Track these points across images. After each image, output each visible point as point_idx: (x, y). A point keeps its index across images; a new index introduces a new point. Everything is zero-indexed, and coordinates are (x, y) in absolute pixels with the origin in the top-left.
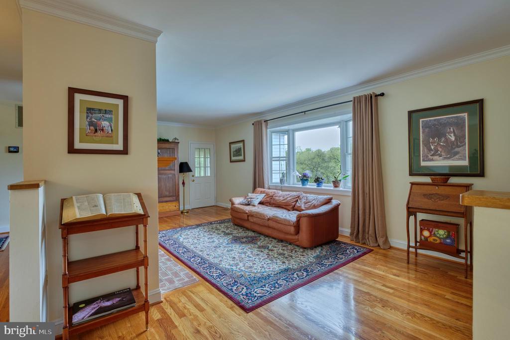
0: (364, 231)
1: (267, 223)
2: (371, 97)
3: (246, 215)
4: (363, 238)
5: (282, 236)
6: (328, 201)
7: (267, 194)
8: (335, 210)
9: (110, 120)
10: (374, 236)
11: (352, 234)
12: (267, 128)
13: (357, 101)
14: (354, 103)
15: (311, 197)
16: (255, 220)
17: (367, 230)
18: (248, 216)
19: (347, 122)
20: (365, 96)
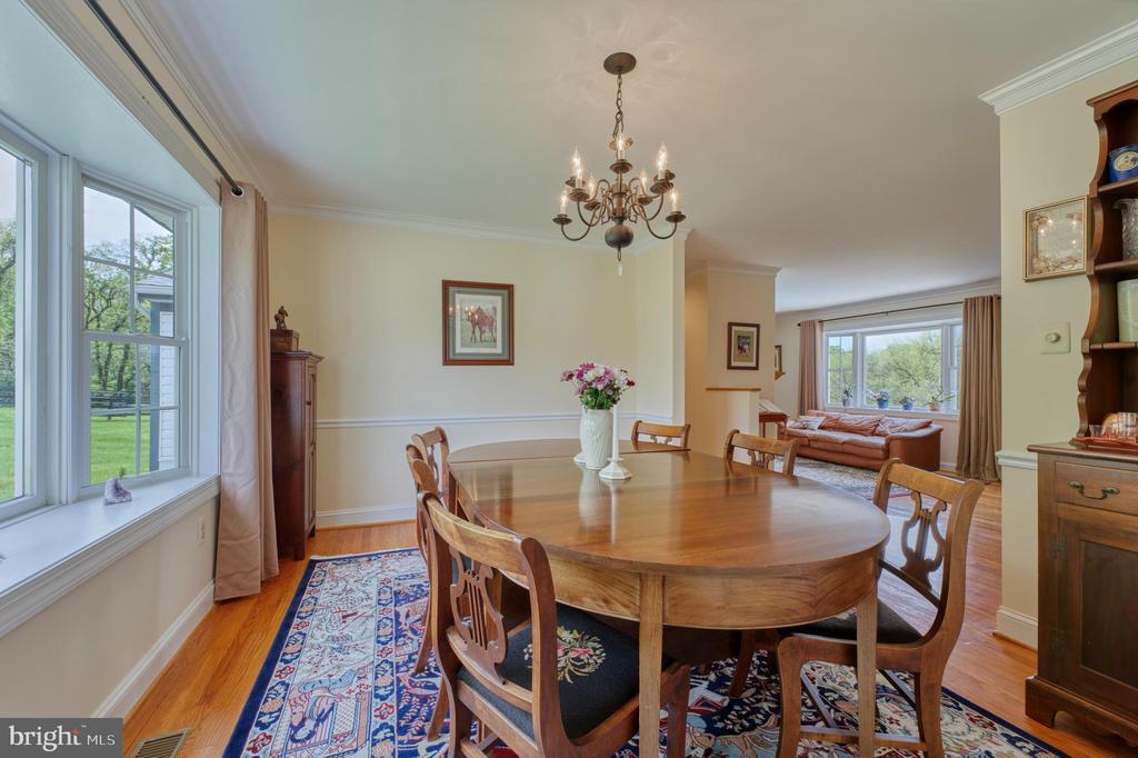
0: (977, 463)
1: (840, 448)
2: (992, 299)
3: (806, 440)
4: (977, 472)
5: (862, 462)
6: (927, 425)
7: (828, 417)
8: (936, 435)
9: (749, 344)
10: (991, 468)
11: (958, 468)
12: (822, 331)
13: (970, 304)
14: (966, 305)
15: (899, 421)
16: (820, 445)
17: (982, 461)
18: (809, 441)
19: (952, 325)
20: (983, 298)
